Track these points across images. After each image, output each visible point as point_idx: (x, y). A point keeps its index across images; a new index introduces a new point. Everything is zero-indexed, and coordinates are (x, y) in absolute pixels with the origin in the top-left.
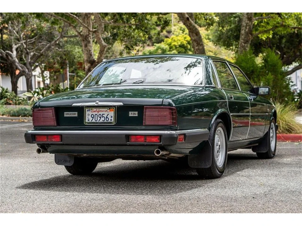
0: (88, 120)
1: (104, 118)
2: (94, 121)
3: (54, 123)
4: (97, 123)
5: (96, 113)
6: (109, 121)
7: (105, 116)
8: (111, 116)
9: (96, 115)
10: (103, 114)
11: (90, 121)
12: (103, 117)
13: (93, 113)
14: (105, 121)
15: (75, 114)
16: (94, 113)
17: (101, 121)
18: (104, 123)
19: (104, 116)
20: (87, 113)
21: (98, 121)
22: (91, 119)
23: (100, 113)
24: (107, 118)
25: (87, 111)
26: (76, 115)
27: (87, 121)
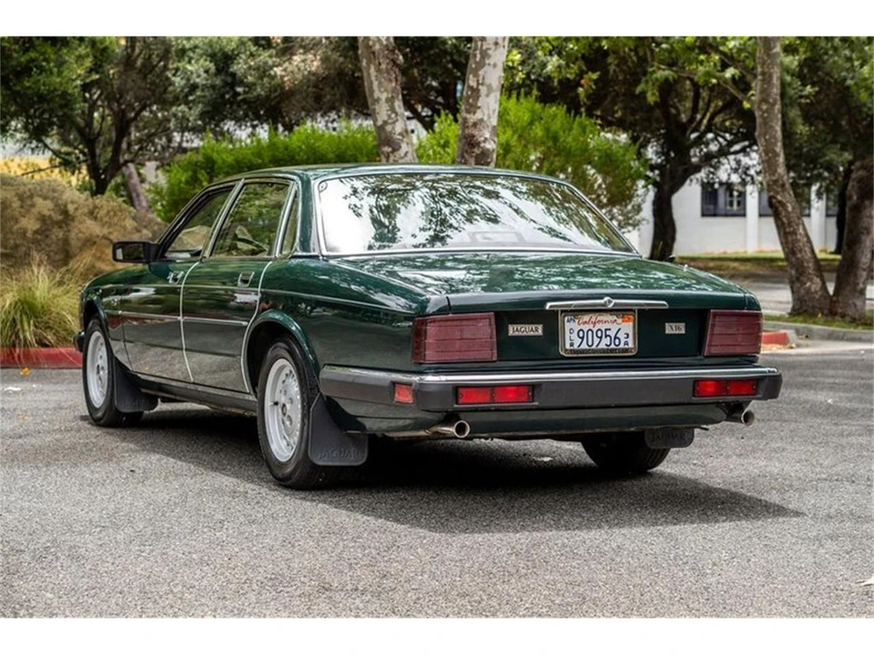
0: (572, 345)
1: (608, 338)
2: (584, 346)
3: (490, 353)
4: (594, 351)
5: (591, 326)
6: (622, 346)
7: (612, 333)
8: (623, 333)
9: (590, 332)
10: (606, 330)
11: (576, 347)
12: (606, 336)
13: (582, 327)
14: (613, 346)
15: (539, 330)
16: (586, 328)
17: (602, 346)
18: (612, 351)
19: (608, 333)
20: (568, 326)
21: (594, 347)
22: (577, 341)
23: (598, 326)
24: (616, 338)
25: (568, 321)
26: (540, 332)
27: (568, 347)
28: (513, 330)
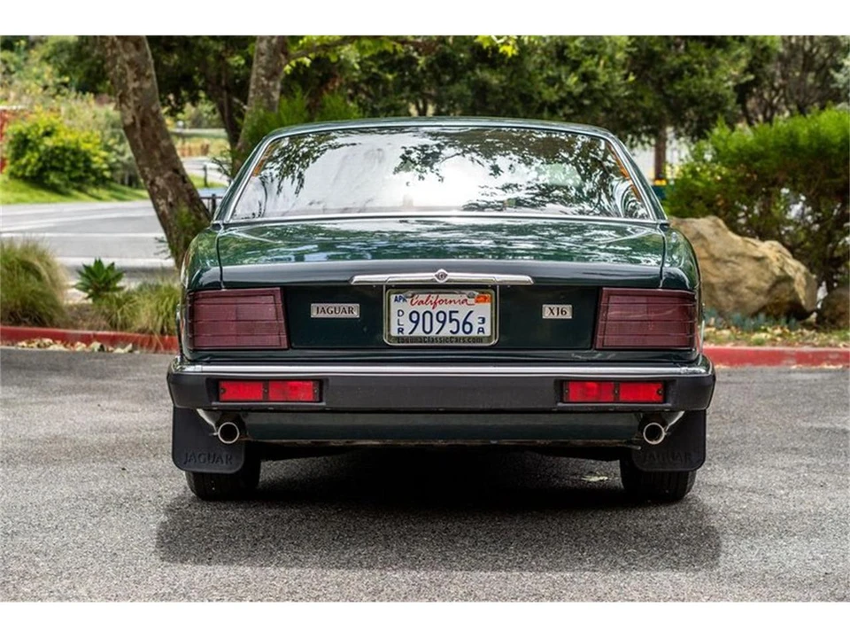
0: (400, 330)
1: (455, 323)
2: (419, 332)
3: (277, 339)
4: (433, 340)
5: (429, 307)
6: (474, 333)
7: (460, 317)
8: (480, 318)
9: (428, 315)
10: (451, 312)
11: (406, 333)
12: (451, 321)
13: (416, 308)
14: (461, 333)
15: (353, 311)
16: (421, 309)
17: (446, 332)
18: (458, 339)
19: (454, 316)
20: (395, 307)
21: (433, 334)
22: (408, 327)
23: (439, 308)
24: (465, 322)
25: (396, 300)
26: (356, 314)
27: (394, 333)
28: (318, 311)
